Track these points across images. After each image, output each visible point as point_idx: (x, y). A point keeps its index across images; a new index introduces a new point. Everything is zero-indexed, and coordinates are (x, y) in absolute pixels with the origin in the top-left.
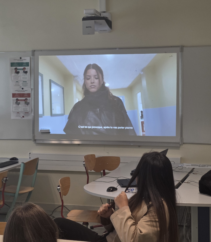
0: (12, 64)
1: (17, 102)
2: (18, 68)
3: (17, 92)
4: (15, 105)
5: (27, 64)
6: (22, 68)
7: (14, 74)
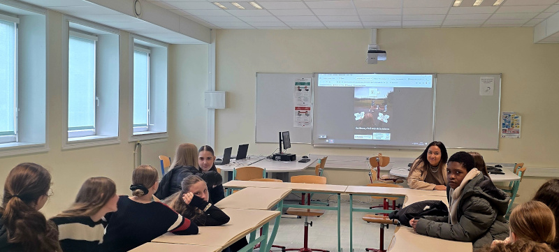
0: (296, 84)
1: (299, 114)
2: (301, 86)
3: (299, 106)
4: (297, 116)
5: (309, 84)
6: (304, 86)
7: (297, 91)
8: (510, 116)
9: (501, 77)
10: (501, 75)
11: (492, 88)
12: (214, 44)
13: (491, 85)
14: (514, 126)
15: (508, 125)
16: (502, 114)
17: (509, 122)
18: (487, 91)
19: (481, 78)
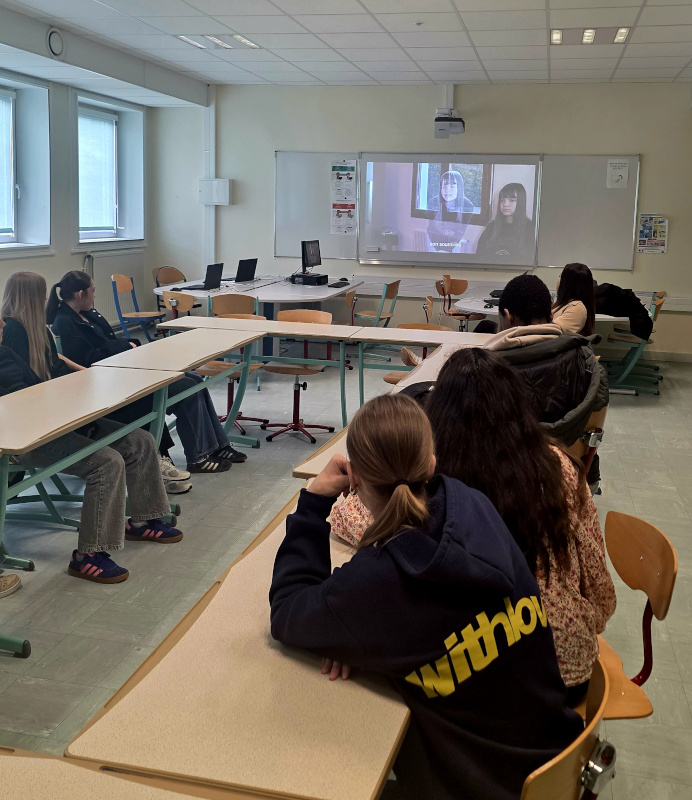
0: (334, 168)
1: (339, 214)
2: (341, 172)
3: (339, 203)
4: (336, 218)
5: (352, 169)
6: (346, 173)
7: (336, 180)
8: (651, 219)
9: (640, 160)
10: (641, 157)
11: (625, 176)
12: (212, 107)
13: (624, 172)
14: (658, 235)
15: (648, 234)
16: (640, 217)
17: (651, 228)
18: (618, 181)
19: (610, 161)
